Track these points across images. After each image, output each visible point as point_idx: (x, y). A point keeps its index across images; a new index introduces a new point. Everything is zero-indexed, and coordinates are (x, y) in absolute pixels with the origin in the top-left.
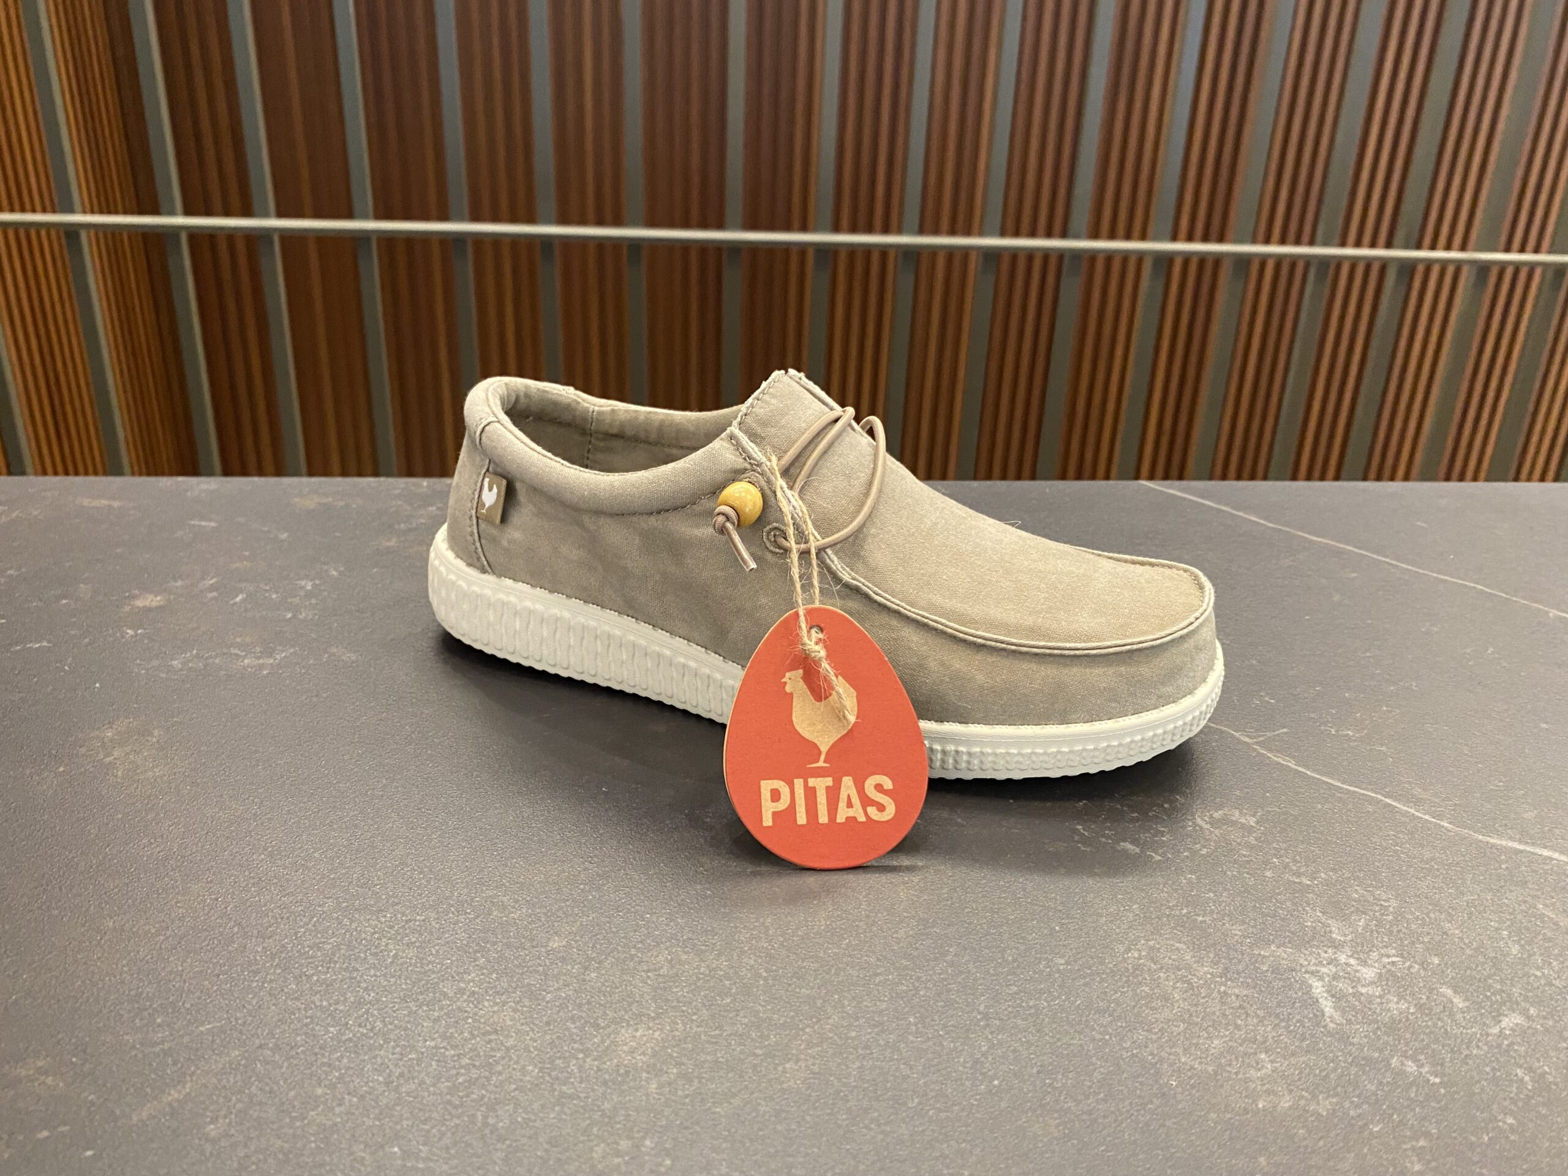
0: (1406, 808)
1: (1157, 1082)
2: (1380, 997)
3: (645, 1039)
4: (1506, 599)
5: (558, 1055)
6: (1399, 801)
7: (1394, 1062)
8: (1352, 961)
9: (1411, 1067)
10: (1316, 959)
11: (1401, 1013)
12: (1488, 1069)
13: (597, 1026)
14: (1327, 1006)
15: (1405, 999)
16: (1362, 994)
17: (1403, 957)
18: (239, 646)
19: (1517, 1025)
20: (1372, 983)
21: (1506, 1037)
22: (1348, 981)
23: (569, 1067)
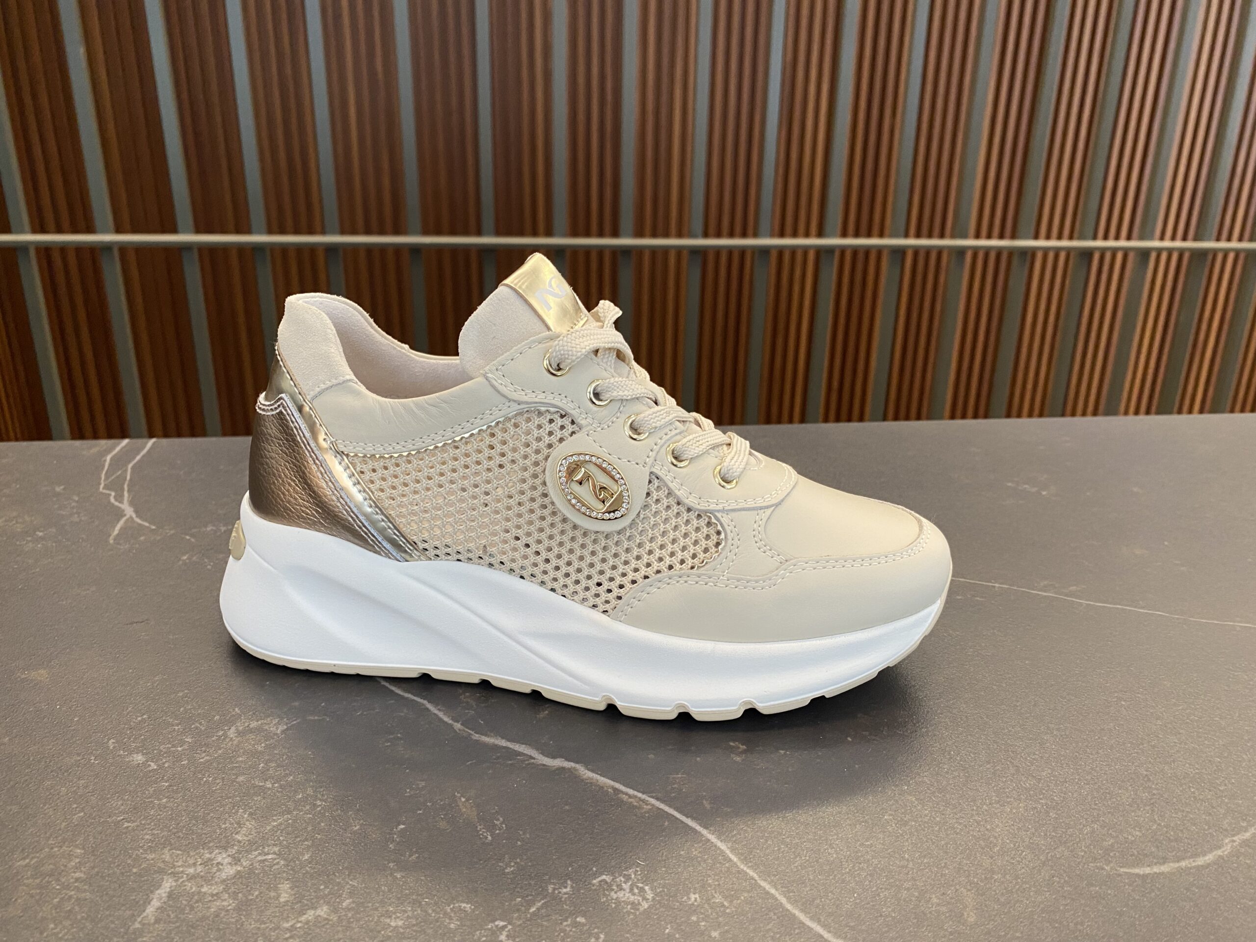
2: (216, 895)
8: (229, 860)
10: (195, 860)
11: (217, 911)
14: (153, 906)
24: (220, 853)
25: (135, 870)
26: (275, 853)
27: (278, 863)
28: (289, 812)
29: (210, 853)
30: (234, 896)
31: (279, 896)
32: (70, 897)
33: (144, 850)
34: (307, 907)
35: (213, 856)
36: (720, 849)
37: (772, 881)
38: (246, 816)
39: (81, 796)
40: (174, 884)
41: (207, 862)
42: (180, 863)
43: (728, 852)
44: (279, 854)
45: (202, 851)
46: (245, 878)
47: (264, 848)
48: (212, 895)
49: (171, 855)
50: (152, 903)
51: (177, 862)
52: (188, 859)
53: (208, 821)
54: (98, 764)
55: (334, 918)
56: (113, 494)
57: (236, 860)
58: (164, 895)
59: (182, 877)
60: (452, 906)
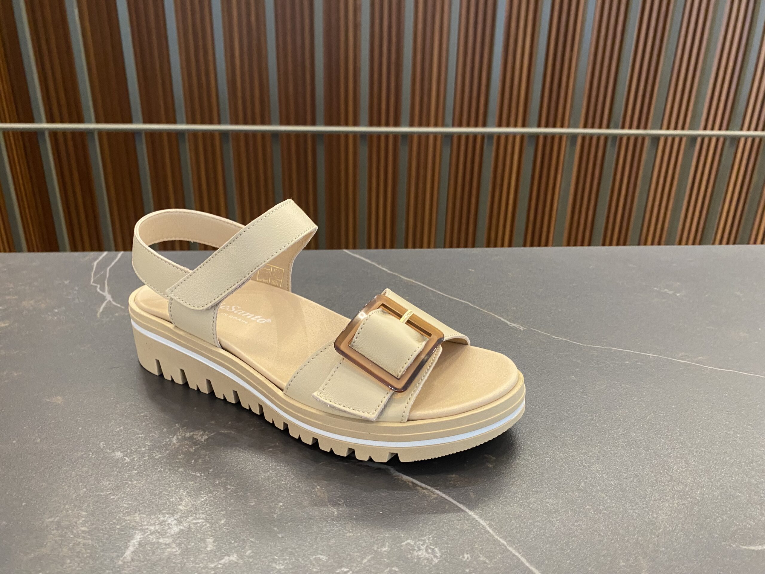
2: (168, 544)
4: (478, 309)
8: (175, 522)
10: (155, 521)
11: (170, 554)
14: (130, 551)
15: (180, 546)
16: (158, 543)
19: (232, 560)
20: (172, 535)
22: (158, 535)
24: (170, 517)
25: (118, 527)
26: (203, 519)
28: (211, 492)
29: (164, 517)
30: (180, 544)
31: (207, 547)
32: (79, 542)
33: (123, 514)
34: (224, 554)
35: (166, 518)
36: (482, 525)
37: (516, 547)
38: (184, 494)
39: (84, 478)
40: (142, 536)
41: (161, 523)
42: (145, 523)
43: (487, 527)
44: (206, 519)
45: (159, 516)
46: (186, 534)
47: (196, 515)
48: (166, 545)
49: (140, 517)
50: (129, 548)
51: (143, 522)
52: (150, 520)
53: (162, 496)
54: (94, 457)
55: (241, 561)
56: (99, 286)
57: (180, 522)
58: (136, 543)
59: (147, 532)
60: (314, 557)
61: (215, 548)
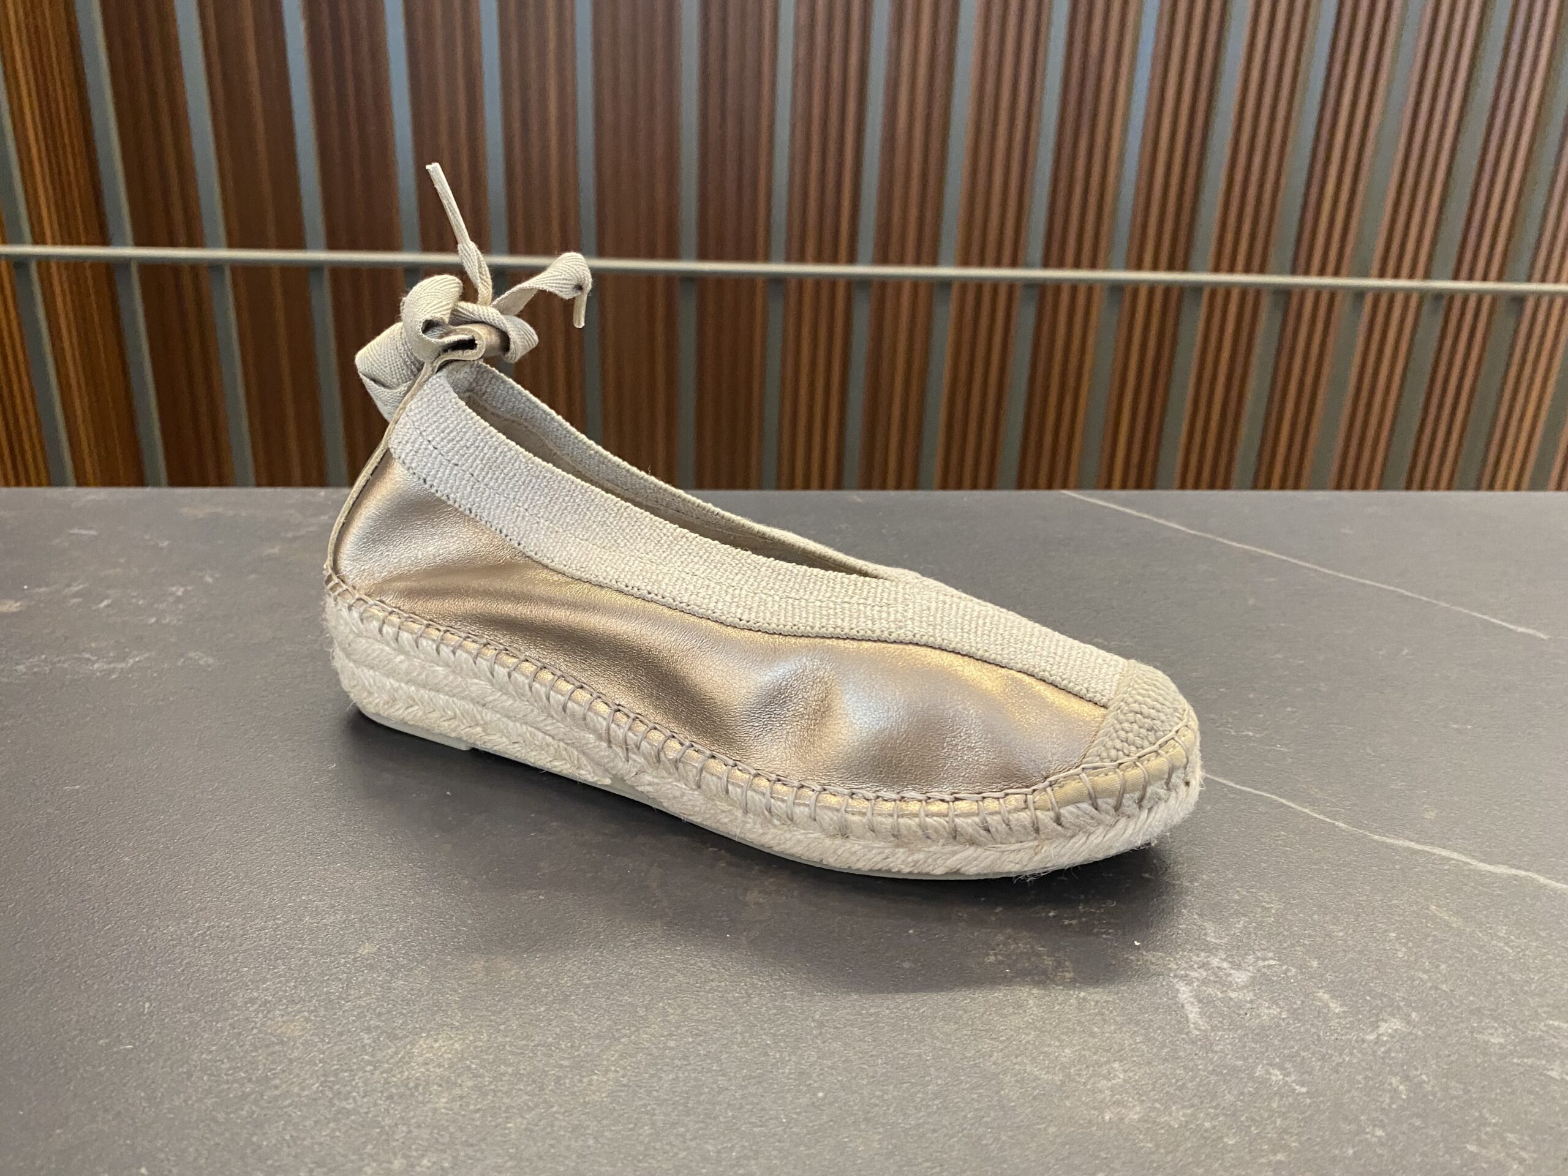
0: (1300, 809)
1: (997, 1092)
2: (1251, 1002)
3: (443, 1049)
4: (1427, 602)
5: (345, 1067)
6: (1294, 801)
7: (1259, 1071)
8: (1225, 965)
9: (1277, 1075)
10: (1187, 962)
11: (1273, 1019)
12: (1359, 1078)
13: (393, 1037)
14: (1193, 1012)
15: (1277, 1004)
16: (1231, 999)
17: (1279, 960)
18: (92, 651)
20: (1244, 988)
21: (1384, 1043)
22: (1218, 986)
23: (354, 1079)
24: (1209, 957)
26: (1271, 959)
27: (1288, 970)
28: (1246, 916)
29: (1198, 956)
30: (1274, 1001)
31: (1327, 1006)
32: (1084, 999)
34: (1373, 1019)
35: (1203, 958)
38: (1195, 917)
40: (1190, 988)
41: (1203, 965)
42: (1174, 966)
45: (1186, 953)
47: (1254, 952)
50: (1188, 1008)
51: (1168, 964)
52: (1179, 962)
55: (1418, 1031)
57: (1236, 965)
59: (1193, 982)
60: (1543, 1024)
61: (1345, 1009)
